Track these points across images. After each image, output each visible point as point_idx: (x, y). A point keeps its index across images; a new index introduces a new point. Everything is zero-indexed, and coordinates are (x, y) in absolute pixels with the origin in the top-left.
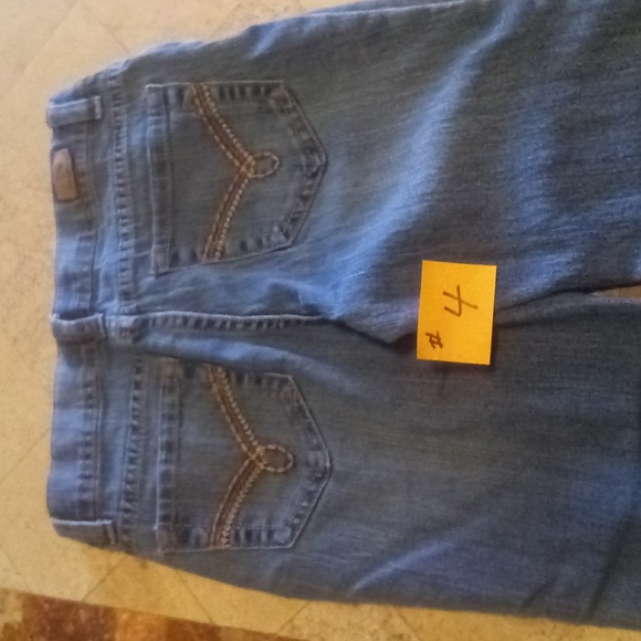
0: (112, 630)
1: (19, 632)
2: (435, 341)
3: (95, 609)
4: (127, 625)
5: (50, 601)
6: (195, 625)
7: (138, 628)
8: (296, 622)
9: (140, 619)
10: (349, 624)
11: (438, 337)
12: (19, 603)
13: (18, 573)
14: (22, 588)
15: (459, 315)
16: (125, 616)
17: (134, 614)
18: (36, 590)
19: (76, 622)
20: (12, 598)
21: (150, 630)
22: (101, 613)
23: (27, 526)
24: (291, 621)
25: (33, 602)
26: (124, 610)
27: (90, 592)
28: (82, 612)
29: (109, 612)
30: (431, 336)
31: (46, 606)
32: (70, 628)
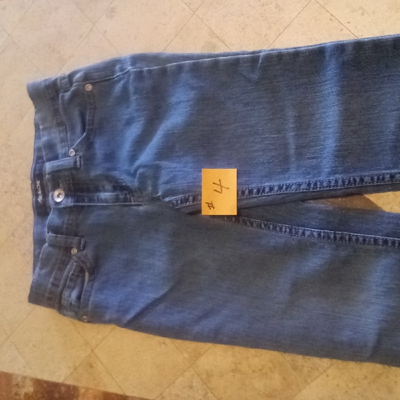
0: (77, 397)
1: (32, 396)
2: (210, 206)
3: (68, 387)
4: (84, 395)
5: (47, 382)
6: (117, 395)
7: (90, 396)
8: (164, 395)
9: (90, 392)
10: (188, 396)
11: (212, 204)
12: (31, 383)
13: (30, 369)
14: (33, 376)
15: (221, 193)
16: (83, 390)
17: (87, 389)
18: (40, 377)
19: (59, 392)
20: (28, 381)
21: (95, 397)
22: (72, 388)
23: (34, 346)
24: (161, 394)
25: (38, 383)
26: (83, 387)
27: (66, 378)
28: (62, 388)
29: (75, 388)
30: (208, 203)
31: (45, 385)
32: (57, 395)
